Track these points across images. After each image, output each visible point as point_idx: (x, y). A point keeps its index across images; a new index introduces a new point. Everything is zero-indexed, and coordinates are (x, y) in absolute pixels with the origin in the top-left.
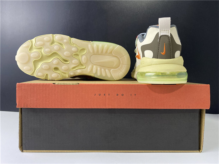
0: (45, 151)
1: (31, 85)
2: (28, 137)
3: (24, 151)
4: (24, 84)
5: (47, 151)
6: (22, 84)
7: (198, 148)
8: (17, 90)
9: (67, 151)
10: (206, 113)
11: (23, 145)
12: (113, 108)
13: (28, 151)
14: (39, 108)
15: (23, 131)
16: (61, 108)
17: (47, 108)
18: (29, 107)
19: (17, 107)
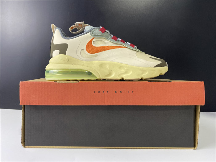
0: (46, 147)
1: (33, 83)
2: (30, 133)
3: (26, 146)
4: (26, 83)
5: (48, 147)
6: (25, 83)
7: (193, 145)
8: (20, 88)
9: (67, 147)
10: (201, 111)
11: (25, 141)
12: (112, 104)
13: (30, 147)
14: (41, 105)
15: (25, 127)
16: (62, 105)
17: (49, 105)
18: (32, 105)
19: (20, 104)
